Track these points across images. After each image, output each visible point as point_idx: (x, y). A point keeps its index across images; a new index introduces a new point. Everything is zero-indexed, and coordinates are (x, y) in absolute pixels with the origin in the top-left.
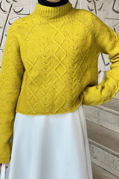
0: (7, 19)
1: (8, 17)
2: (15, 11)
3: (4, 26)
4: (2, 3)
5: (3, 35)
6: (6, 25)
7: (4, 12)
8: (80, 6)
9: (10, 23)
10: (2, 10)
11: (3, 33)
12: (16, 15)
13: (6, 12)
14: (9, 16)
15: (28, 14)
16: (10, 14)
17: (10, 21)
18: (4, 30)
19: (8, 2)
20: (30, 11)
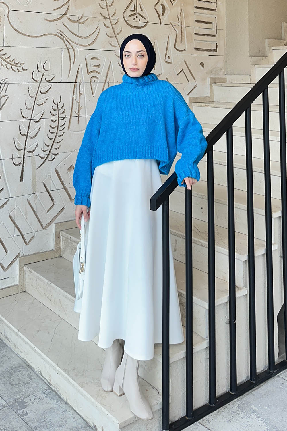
0: (39, 88)
1: (39, 86)
2: (46, 80)
3: (36, 95)
4: (33, 73)
5: (34, 104)
6: (38, 94)
7: (36, 82)
8: (112, 72)
9: (42, 92)
10: (34, 80)
11: (35, 102)
12: (48, 83)
13: (37, 82)
14: (41, 85)
15: (60, 82)
16: (41, 83)
17: (41, 90)
18: (35, 99)
19: (40, 72)
20: (62, 79)
